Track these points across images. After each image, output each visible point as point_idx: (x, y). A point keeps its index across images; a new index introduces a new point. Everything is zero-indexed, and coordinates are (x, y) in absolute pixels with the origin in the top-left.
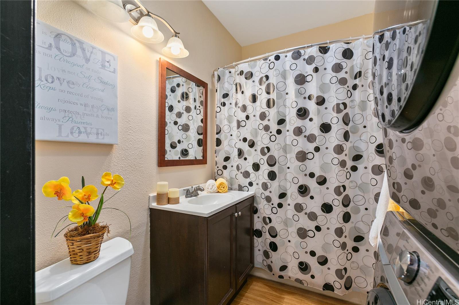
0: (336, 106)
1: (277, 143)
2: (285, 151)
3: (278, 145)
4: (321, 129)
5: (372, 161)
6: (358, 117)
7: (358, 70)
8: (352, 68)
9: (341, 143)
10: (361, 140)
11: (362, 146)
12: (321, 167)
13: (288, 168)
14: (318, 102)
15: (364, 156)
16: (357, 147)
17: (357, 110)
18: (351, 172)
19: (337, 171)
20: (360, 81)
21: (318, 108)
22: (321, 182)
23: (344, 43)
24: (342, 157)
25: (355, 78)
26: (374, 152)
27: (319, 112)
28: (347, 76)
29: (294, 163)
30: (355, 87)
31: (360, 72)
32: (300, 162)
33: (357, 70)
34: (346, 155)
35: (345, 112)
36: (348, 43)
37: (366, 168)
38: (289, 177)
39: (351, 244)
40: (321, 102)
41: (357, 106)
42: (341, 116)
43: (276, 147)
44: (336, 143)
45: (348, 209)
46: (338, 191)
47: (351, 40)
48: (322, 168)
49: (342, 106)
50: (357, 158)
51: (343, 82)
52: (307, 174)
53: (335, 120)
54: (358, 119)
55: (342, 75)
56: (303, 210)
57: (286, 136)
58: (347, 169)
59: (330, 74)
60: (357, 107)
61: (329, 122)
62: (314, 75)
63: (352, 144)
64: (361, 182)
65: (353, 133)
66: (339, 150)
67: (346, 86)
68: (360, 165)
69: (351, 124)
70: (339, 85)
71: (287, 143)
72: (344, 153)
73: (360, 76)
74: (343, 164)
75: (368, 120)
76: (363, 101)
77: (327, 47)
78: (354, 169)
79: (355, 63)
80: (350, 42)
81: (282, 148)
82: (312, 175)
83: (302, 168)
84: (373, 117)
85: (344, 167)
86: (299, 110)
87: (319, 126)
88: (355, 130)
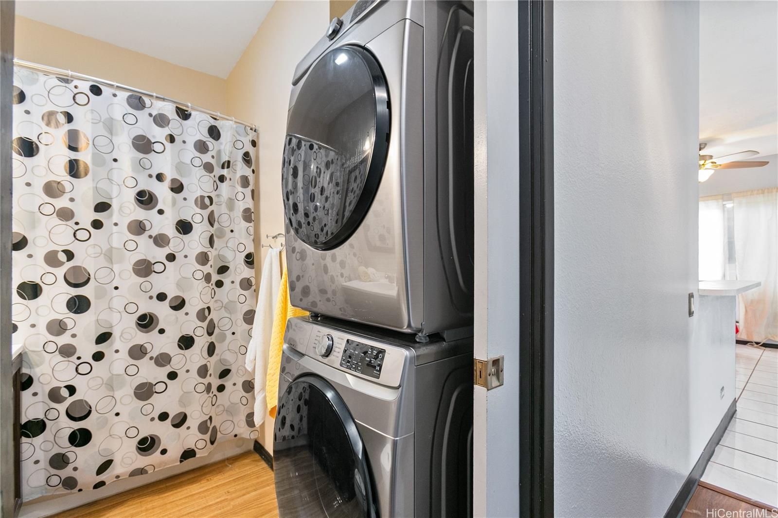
0: (199, 199)
1: (93, 243)
2: (110, 259)
3: (94, 247)
4: (177, 229)
5: (240, 274)
6: (224, 218)
7: (227, 159)
8: (219, 152)
9: (205, 250)
10: (227, 247)
11: (229, 255)
12: (177, 284)
13: (116, 288)
14: (173, 187)
15: (230, 267)
16: (223, 256)
17: (224, 209)
18: (216, 289)
19: (200, 289)
20: (229, 173)
21: (173, 197)
22: (177, 305)
23: (212, 117)
24: (207, 269)
25: (223, 167)
26: (242, 262)
27: (174, 203)
28: (213, 161)
29: (130, 281)
30: (222, 179)
31: (229, 162)
32: (141, 277)
33: (225, 158)
34: (211, 266)
35: (211, 208)
36: (215, 119)
37: (233, 282)
38: (118, 303)
39: (216, 382)
40: (178, 188)
41: (224, 204)
42: (206, 213)
43: (91, 251)
44: (200, 249)
45: (213, 338)
46: (202, 315)
47: (220, 117)
48: (179, 285)
49: (207, 201)
50: (223, 270)
51: (209, 168)
52: (153, 296)
53: (198, 218)
54: (224, 220)
55: (207, 158)
56: (146, 354)
57: (112, 234)
58: (212, 285)
59: (190, 152)
60: (224, 206)
61: (190, 220)
62: (168, 145)
63: (218, 251)
64: (227, 300)
65: (219, 237)
66: (203, 259)
67: (212, 175)
68: (226, 279)
69: (216, 225)
70: (203, 171)
71: (115, 245)
72: (210, 263)
73: (228, 167)
74: (208, 278)
75: (235, 222)
76: (230, 199)
77: (187, 111)
78: (220, 284)
79: (222, 147)
80: (218, 118)
81: (103, 253)
82: (162, 297)
83: (145, 287)
84: (242, 220)
85: (209, 283)
86: (141, 194)
87: (175, 223)
88: (221, 235)
